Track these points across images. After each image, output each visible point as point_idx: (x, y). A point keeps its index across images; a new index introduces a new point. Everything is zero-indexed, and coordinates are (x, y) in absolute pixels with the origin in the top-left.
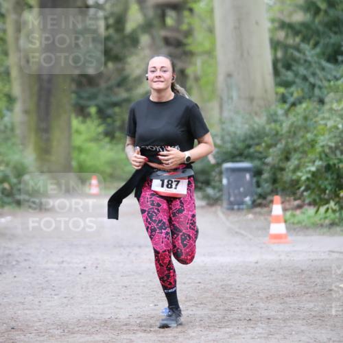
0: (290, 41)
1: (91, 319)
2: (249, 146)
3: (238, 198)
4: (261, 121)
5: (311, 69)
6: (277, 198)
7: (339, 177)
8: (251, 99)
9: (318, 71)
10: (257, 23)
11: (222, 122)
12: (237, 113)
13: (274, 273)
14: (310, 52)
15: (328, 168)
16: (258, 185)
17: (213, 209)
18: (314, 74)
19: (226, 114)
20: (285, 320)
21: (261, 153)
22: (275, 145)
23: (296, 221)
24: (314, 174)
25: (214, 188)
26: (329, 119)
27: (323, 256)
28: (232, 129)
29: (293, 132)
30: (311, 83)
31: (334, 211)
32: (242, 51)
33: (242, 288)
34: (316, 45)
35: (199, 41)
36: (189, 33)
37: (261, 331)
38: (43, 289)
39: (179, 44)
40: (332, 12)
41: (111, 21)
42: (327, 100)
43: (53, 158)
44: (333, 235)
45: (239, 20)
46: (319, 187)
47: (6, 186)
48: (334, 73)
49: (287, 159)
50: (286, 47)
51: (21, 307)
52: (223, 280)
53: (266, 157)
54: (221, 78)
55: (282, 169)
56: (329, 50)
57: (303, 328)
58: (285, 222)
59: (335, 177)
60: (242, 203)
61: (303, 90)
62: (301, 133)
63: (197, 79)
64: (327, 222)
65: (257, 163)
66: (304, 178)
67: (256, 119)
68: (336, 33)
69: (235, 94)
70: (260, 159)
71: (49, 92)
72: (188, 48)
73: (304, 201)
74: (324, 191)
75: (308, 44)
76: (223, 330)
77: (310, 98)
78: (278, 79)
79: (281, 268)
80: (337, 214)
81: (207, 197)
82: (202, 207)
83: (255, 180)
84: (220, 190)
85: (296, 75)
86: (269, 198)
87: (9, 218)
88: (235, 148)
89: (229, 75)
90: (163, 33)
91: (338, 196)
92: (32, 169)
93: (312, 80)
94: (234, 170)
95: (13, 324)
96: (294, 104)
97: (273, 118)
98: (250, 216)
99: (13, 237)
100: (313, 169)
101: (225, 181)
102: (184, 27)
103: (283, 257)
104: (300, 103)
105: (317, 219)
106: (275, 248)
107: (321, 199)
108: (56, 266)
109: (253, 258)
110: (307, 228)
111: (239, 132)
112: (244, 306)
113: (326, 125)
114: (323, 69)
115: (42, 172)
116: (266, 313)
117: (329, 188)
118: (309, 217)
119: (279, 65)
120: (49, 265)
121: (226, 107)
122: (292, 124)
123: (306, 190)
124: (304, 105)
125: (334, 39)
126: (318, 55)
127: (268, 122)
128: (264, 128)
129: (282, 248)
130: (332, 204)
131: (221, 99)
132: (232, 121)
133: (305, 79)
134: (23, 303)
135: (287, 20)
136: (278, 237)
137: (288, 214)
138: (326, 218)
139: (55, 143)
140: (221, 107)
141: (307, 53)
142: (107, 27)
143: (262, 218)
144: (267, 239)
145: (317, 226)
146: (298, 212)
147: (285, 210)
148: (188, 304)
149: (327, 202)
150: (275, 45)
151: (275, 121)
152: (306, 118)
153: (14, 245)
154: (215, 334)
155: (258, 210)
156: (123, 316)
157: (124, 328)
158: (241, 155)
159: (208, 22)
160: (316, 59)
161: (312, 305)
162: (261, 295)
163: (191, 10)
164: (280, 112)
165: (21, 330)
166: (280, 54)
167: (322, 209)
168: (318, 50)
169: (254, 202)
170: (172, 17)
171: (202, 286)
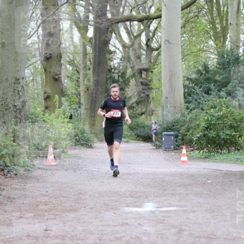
0: (191, 85)
1: (110, 191)
2: (173, 126)
3: (168, 146)
4: (178, 116)
5: (199, 97)
6: (184, 147)
7: (208, 139)
8: (175, 107)
9: (201, 97)
10: (178, 78)
11: (163, 116)
12: (169, 112)
13: (182, 176)
14: (198, 90)
15: (205, 135)
16: (176, 141)
17: (158, 150)
18: (200, 98)
19: (164, 113)
20: (186, 194)
21: (178, 128)
22: (184, 126)
23: (191, 156)
24: (199, 138)
25: (159, 142)
26: (205, 116)
27: (202, 170)
28: (167, 119)
29: (191, 121)
30: (198, 102)
31: (206, 152)
32: (172, 89)
33: (170, 181)
34: (200, 87)
35: (155, 84)
36: (151, 81)
37: (177, 198)
38: (91, 178)
39: (147, 85)
40: (207, 75)
41: (120, 74)
42: (205, 109)
43: (96, 127)
44: (205, 162)
45: (171, 76)
46: (201, 143)
47: (77, 138)
48: (208, 98)
49: (188, 131)
50: (189, 88)
51: (83, 185)
52: (162, 178)
53: (180, 130)
54: (163, 98)
55: (186, 135)
56: (206, 89)
57: (194, 198)
58: (187, 156)
59: (207, 139)
60: (170, 148)
61: (195, 104)
62: (194, 121)
63: (153, 99)
64: (203, 157)
65: (176, 132)
66: (195, 139)
67: (177, 115)
68: (208, 83)
69: (168, 105)
70: (178, 131)
71: (95, 101)
72: (150, 87)
73: (194, 148)
74: (203, 144)
75: (198, 86)
76: (162, 198)
77: (198, 108)
78: (185, 100)
79: (186, 174)
80: (207, 154)
81: (156, 145)
82: (154, 149)
83: (175, 139)
84: (162, 143)
85: (193, 98)
86: (181, 146)
87: (78, 150)
88: (168, 126)
89: (167, 98)
90: (141, 80)
91: (208, 147)
92: (87, 131)
93: (199, 101)
94: (167, 135)
95: (80, 192)
96: (191, 110)
97: (183, 115)
98: (173, 153)
99: (80, 158)
100: (199, 136)
101: (163, 139)
102: (149, 78)
103: (185, 170)
104: (194, 109)
105: (199, 155)
106: (183, 166)
107: (201, 147)
108: (96, 170)
109: (174, 170)
110: (195, 159)
111: (169, 120)
112: (171, 189)
113: (204, 118)
114: (203, 97)
115: (92, 134)
116: (179, 192)
117: (204, 143)
118: (196, 155)
119: (186, 95)
120: (94, 170)
121: (165, 110)
122: (191, 118)
123: (195, 144)
124: (195, 111)
125: (208, 85)
126: (201, 91)
127: (181, 116)
128: (180, 119)
129: (186, 166)
130: (205, 150)
131: (163, 107)
132: (167, 116)
133: (196, 100)
134: (84, 184)
135: (189, 77)
136: (184, 162)
137: (188, 153)
138: (202, 155)
139: (97, 122)
140: (163, 110)
141: (197, 90)
142: (119, 77)
143: (178, 154)
144: (180, 163)
145: (199, 158)
146: (192, 152)
147: (187, 151)
148: (149, 187)
149: (203, 149)
150: (185, 87)
151: (184, 116)
152: (196, 115)
153: (80, 161)
154: (159, 199)
155: (176, 151)
156: (123, 190)
157: (124, 195)
158: (170, 129)
159: (159, 76)
160: (200, 93)
161: (196, 189)
162: (177, 184)
163: (152, 72)
164: (186, 113)
165: (83, 194)
166: (186, 90)
167: (202, 152)
168: (201, 89)
169: (174, 148)
170: (144, 74)
171: (154, 180)
